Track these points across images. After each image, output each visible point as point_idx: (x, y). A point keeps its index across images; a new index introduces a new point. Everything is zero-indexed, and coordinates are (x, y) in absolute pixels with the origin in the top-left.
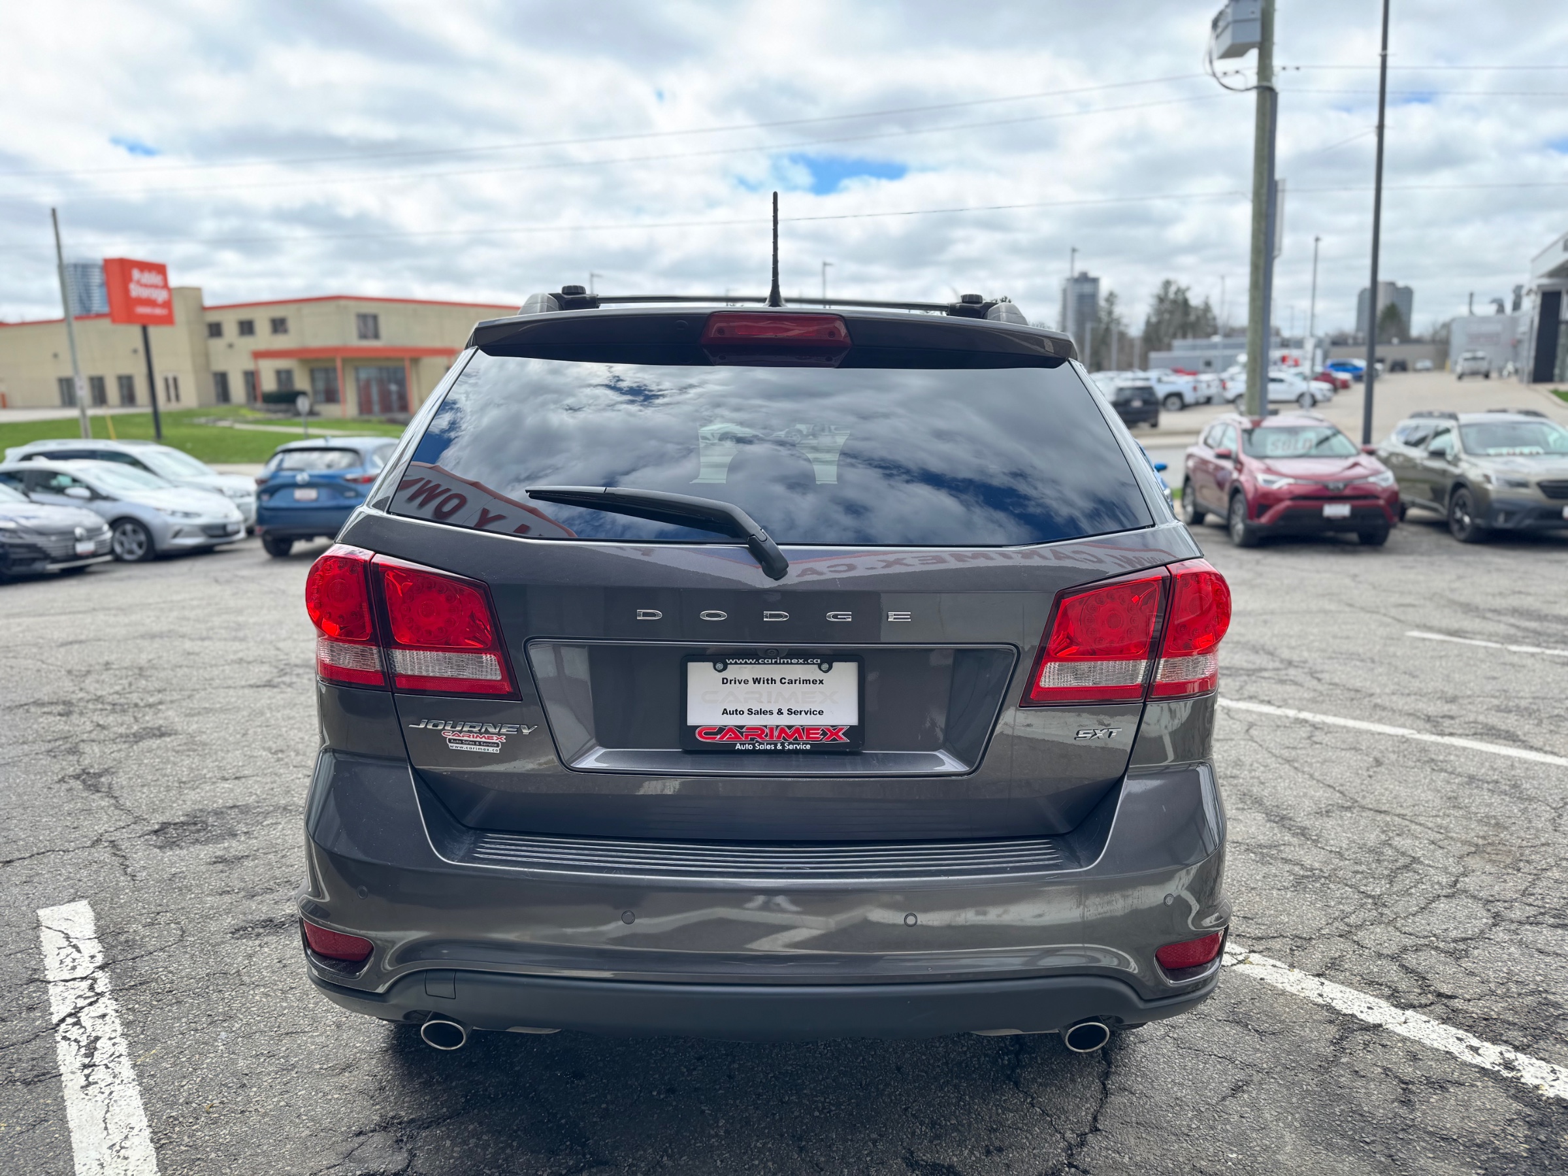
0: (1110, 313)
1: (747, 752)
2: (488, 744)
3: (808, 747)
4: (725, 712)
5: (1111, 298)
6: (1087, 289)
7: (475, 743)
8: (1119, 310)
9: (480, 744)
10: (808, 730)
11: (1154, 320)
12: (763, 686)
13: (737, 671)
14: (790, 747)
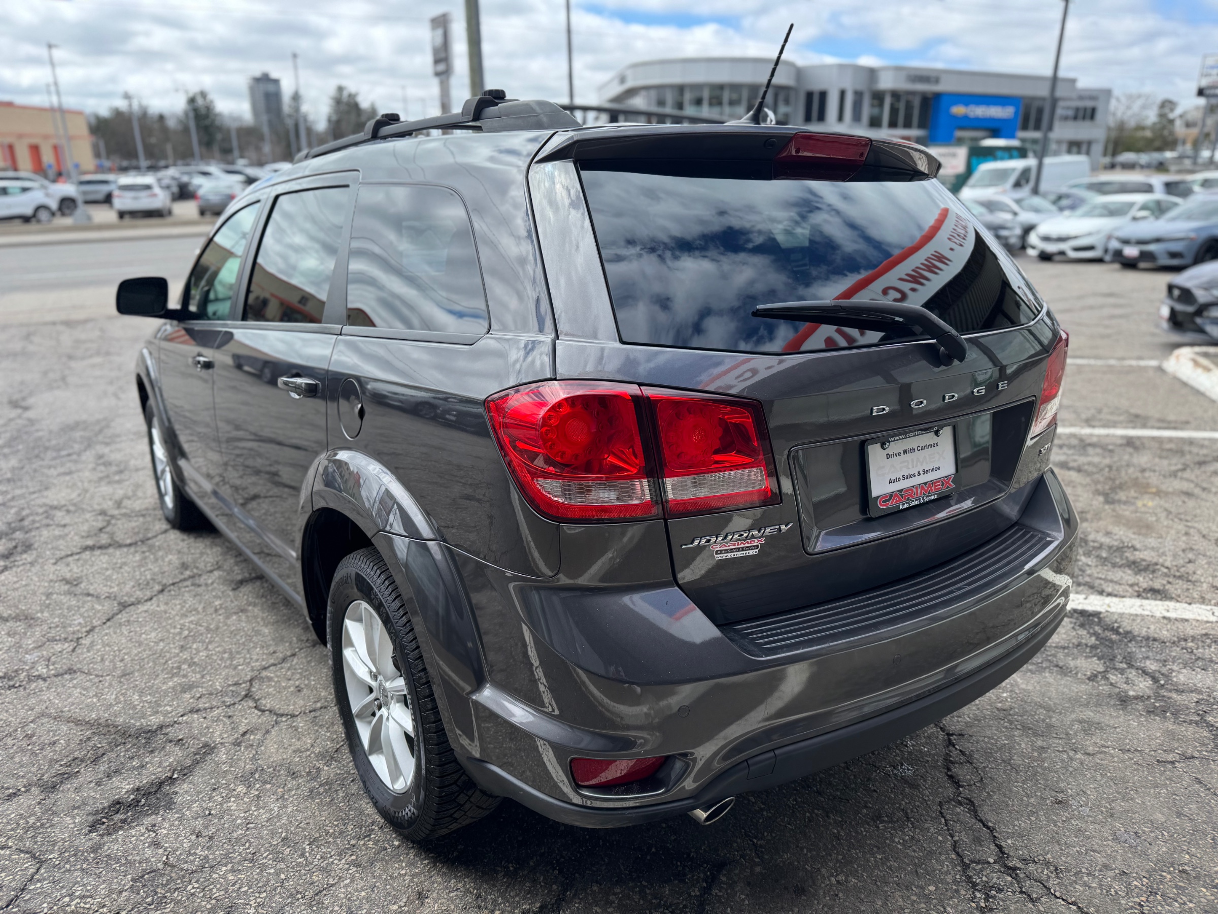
0: (297, 109)
1: (906, 509)
2: (749, 548)
3: (936, 497)
4: (890, 482)
5: (296, 97)
6: (271, 88)
7: (738, 550)
8: (305, 108)
9: (743, 549)
10: (934, 483)
11: (334, 118)
12: (909, 455)
13: (894, 447)
14: (927, 499)
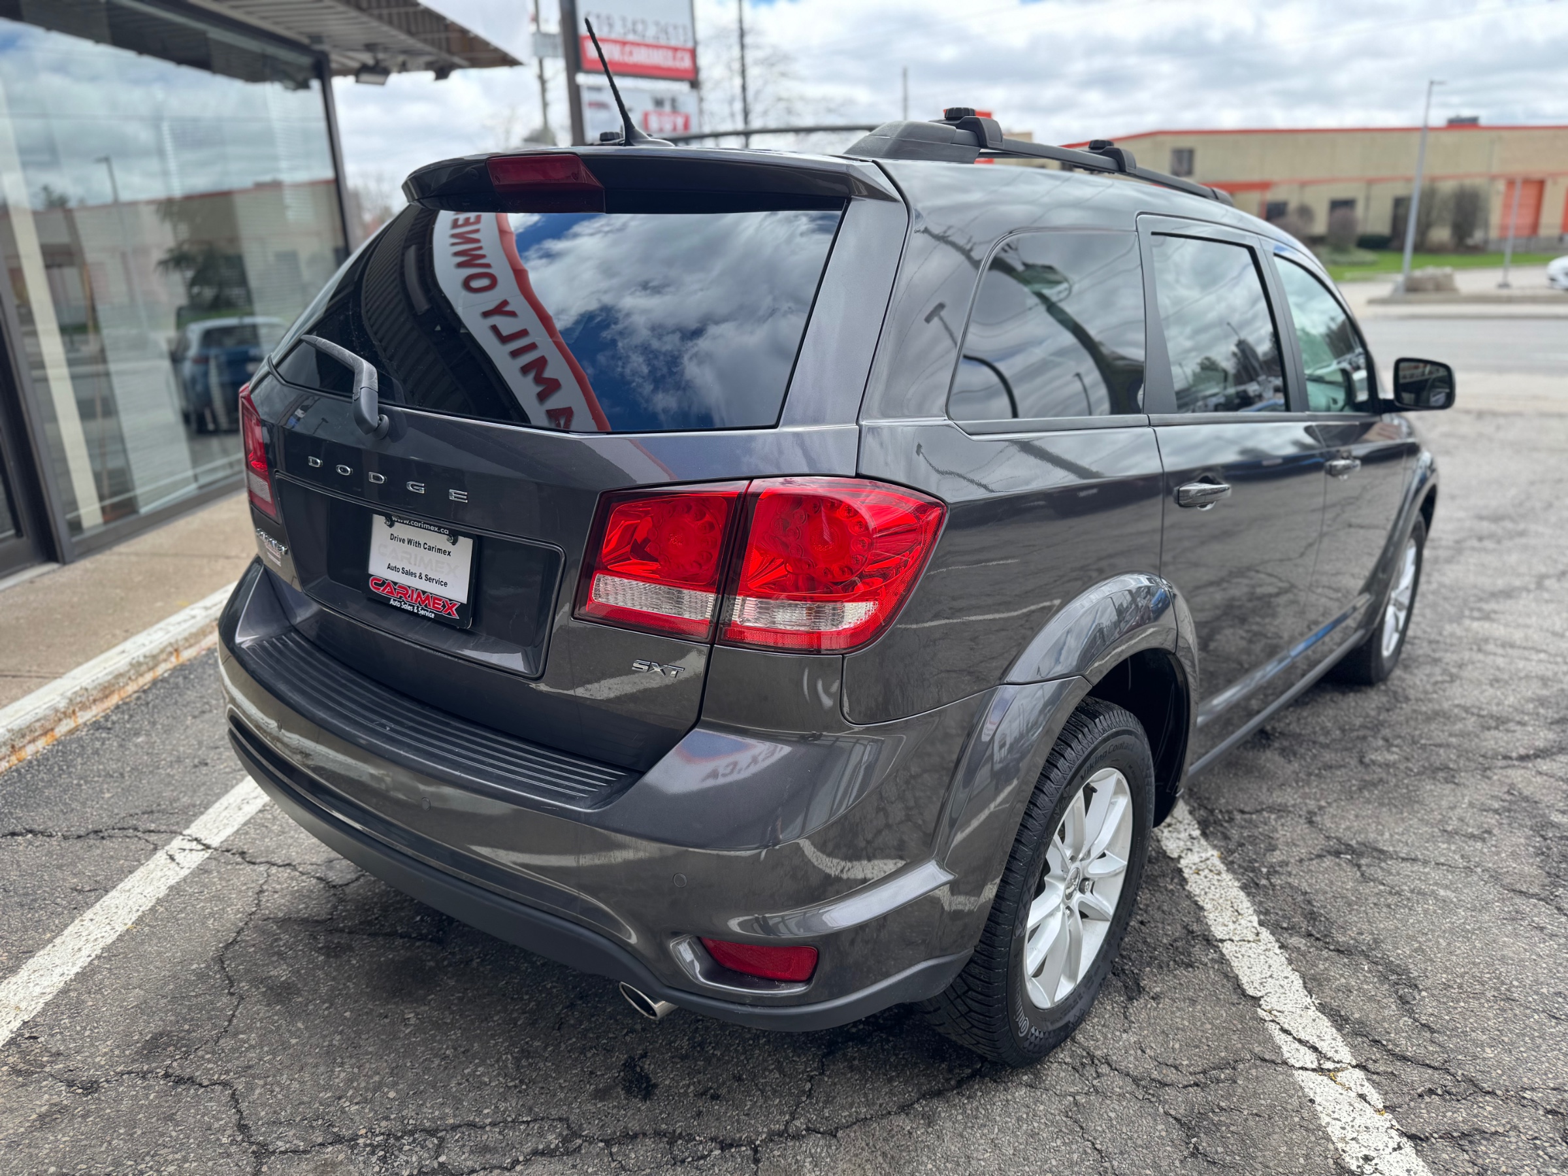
1: (397, 608)
3: (433, 615)
4: (389, 566)
10: (437, 598)
12: (412, 547)
13: (401, 529)
14: (422, 612)
